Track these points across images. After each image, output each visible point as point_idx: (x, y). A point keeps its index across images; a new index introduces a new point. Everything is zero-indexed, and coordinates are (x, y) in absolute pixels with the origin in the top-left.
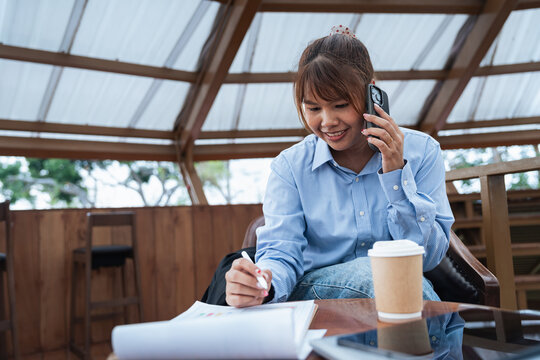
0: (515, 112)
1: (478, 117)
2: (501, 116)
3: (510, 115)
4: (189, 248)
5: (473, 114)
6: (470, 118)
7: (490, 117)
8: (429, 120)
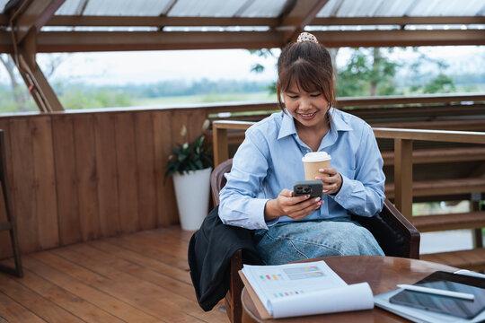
0: (376, 12)
1: (341, 14)
2: (362, 14)
3: (371, 15)
4: (50, 162)
5: (337, 10)
6: (333, 15)
7: (351, 15)
8: (293, 14)
